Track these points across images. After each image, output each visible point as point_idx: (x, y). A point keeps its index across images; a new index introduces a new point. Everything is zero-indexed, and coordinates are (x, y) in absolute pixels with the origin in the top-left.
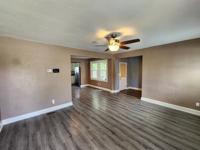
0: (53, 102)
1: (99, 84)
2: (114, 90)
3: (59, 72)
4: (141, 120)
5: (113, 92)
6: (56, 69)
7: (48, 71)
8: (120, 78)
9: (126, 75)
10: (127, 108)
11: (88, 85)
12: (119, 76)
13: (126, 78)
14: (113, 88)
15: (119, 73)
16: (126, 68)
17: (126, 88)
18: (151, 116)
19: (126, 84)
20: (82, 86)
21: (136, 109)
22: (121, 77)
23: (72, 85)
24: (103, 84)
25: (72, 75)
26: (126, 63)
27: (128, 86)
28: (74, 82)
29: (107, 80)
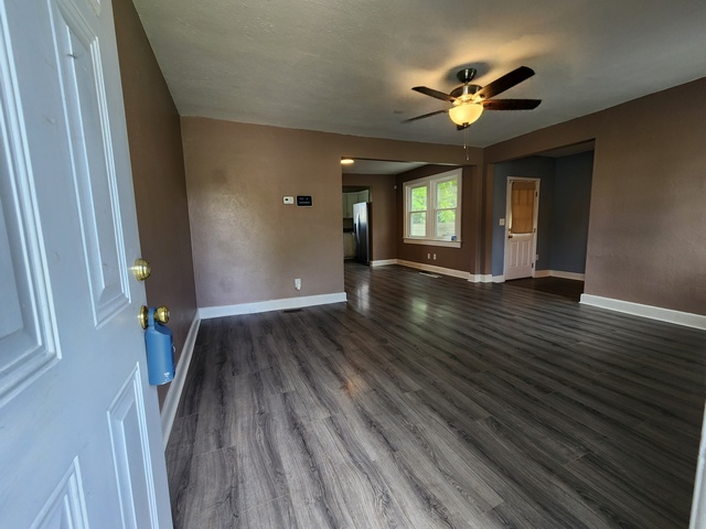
0: (298, 283)
1: (432, 256)
2: (483, 273)
3: (310, 204)
4: (554, 344)
5: (477, 279)
6: (305, 197)
7: (285, 202)
8: (508, 233)
9: (535, 226)
10: (516, 318)
11: (395, 261)
12: (504, 227)
13: (535, 235)
14: (478, 266)
15: (504, 217)
16: (537, 199)
17: (533, 273)
18: (599, 340)
19: (534, 258)
20: (376, 264)
21: (548, 322)
22: (512, 231)
23: (347, 261)
24: (444, 255)
25: (345, 231)
26: (538, 181)
27: (540, 266)
28: (352, 253)
29: (459, 240)
